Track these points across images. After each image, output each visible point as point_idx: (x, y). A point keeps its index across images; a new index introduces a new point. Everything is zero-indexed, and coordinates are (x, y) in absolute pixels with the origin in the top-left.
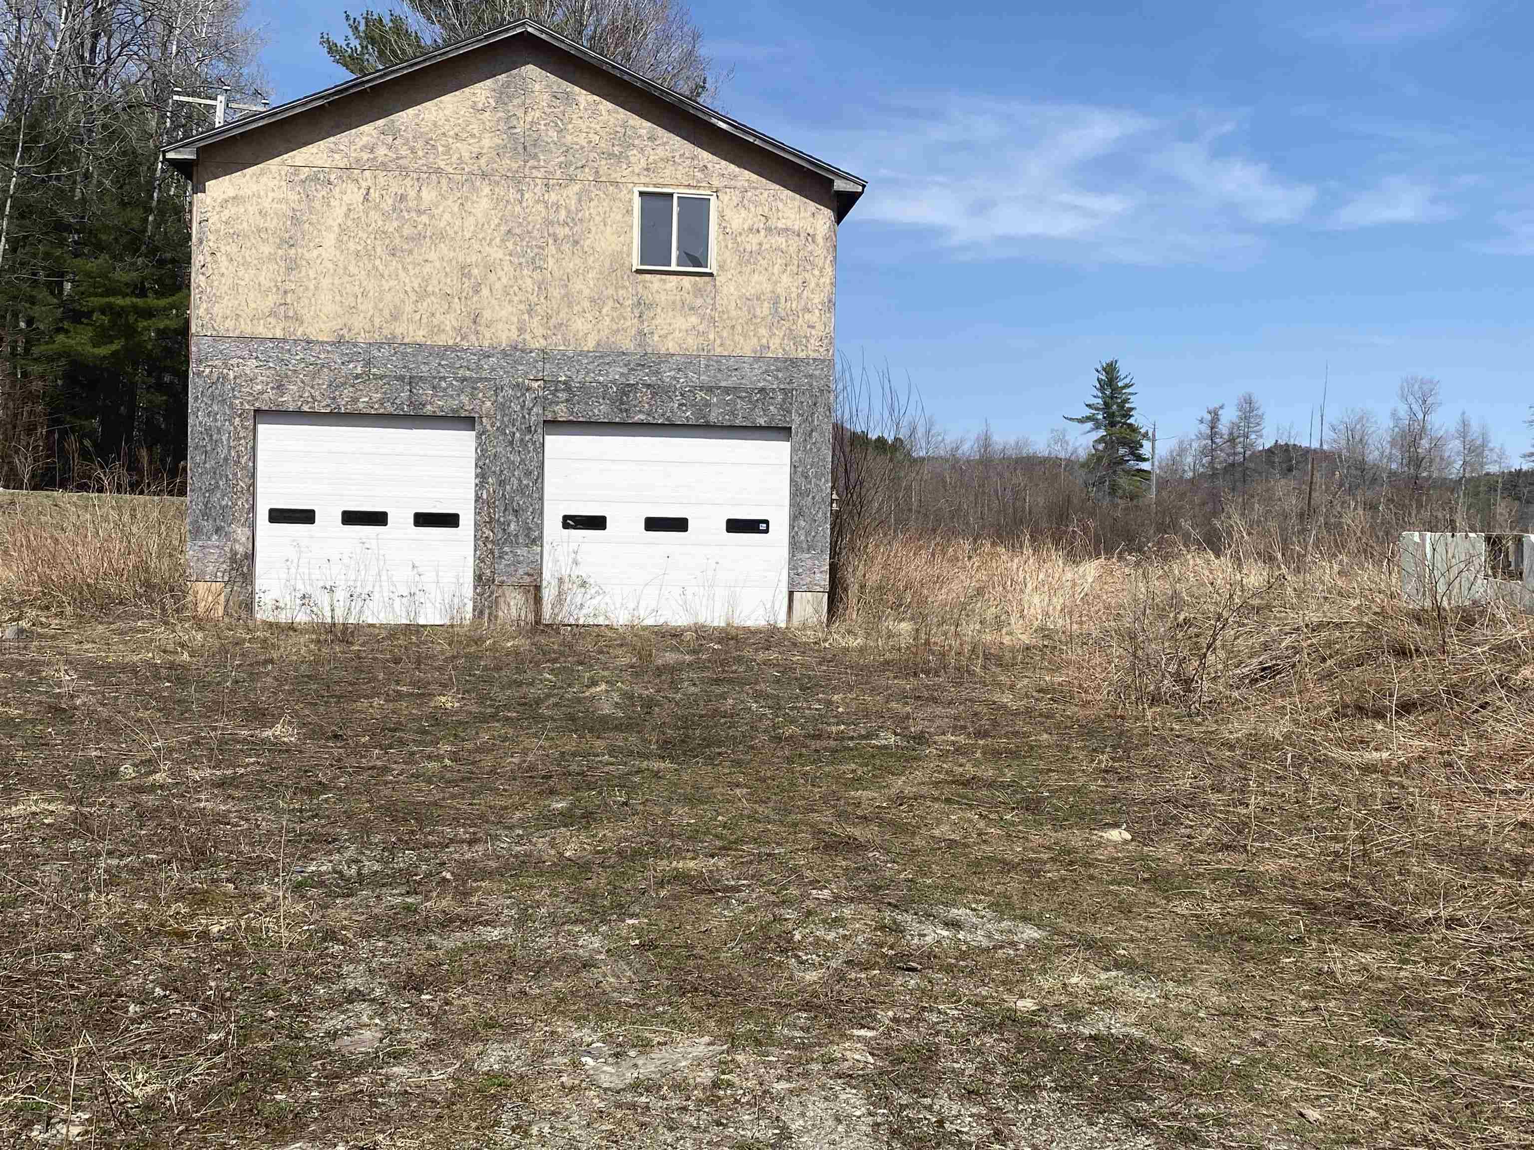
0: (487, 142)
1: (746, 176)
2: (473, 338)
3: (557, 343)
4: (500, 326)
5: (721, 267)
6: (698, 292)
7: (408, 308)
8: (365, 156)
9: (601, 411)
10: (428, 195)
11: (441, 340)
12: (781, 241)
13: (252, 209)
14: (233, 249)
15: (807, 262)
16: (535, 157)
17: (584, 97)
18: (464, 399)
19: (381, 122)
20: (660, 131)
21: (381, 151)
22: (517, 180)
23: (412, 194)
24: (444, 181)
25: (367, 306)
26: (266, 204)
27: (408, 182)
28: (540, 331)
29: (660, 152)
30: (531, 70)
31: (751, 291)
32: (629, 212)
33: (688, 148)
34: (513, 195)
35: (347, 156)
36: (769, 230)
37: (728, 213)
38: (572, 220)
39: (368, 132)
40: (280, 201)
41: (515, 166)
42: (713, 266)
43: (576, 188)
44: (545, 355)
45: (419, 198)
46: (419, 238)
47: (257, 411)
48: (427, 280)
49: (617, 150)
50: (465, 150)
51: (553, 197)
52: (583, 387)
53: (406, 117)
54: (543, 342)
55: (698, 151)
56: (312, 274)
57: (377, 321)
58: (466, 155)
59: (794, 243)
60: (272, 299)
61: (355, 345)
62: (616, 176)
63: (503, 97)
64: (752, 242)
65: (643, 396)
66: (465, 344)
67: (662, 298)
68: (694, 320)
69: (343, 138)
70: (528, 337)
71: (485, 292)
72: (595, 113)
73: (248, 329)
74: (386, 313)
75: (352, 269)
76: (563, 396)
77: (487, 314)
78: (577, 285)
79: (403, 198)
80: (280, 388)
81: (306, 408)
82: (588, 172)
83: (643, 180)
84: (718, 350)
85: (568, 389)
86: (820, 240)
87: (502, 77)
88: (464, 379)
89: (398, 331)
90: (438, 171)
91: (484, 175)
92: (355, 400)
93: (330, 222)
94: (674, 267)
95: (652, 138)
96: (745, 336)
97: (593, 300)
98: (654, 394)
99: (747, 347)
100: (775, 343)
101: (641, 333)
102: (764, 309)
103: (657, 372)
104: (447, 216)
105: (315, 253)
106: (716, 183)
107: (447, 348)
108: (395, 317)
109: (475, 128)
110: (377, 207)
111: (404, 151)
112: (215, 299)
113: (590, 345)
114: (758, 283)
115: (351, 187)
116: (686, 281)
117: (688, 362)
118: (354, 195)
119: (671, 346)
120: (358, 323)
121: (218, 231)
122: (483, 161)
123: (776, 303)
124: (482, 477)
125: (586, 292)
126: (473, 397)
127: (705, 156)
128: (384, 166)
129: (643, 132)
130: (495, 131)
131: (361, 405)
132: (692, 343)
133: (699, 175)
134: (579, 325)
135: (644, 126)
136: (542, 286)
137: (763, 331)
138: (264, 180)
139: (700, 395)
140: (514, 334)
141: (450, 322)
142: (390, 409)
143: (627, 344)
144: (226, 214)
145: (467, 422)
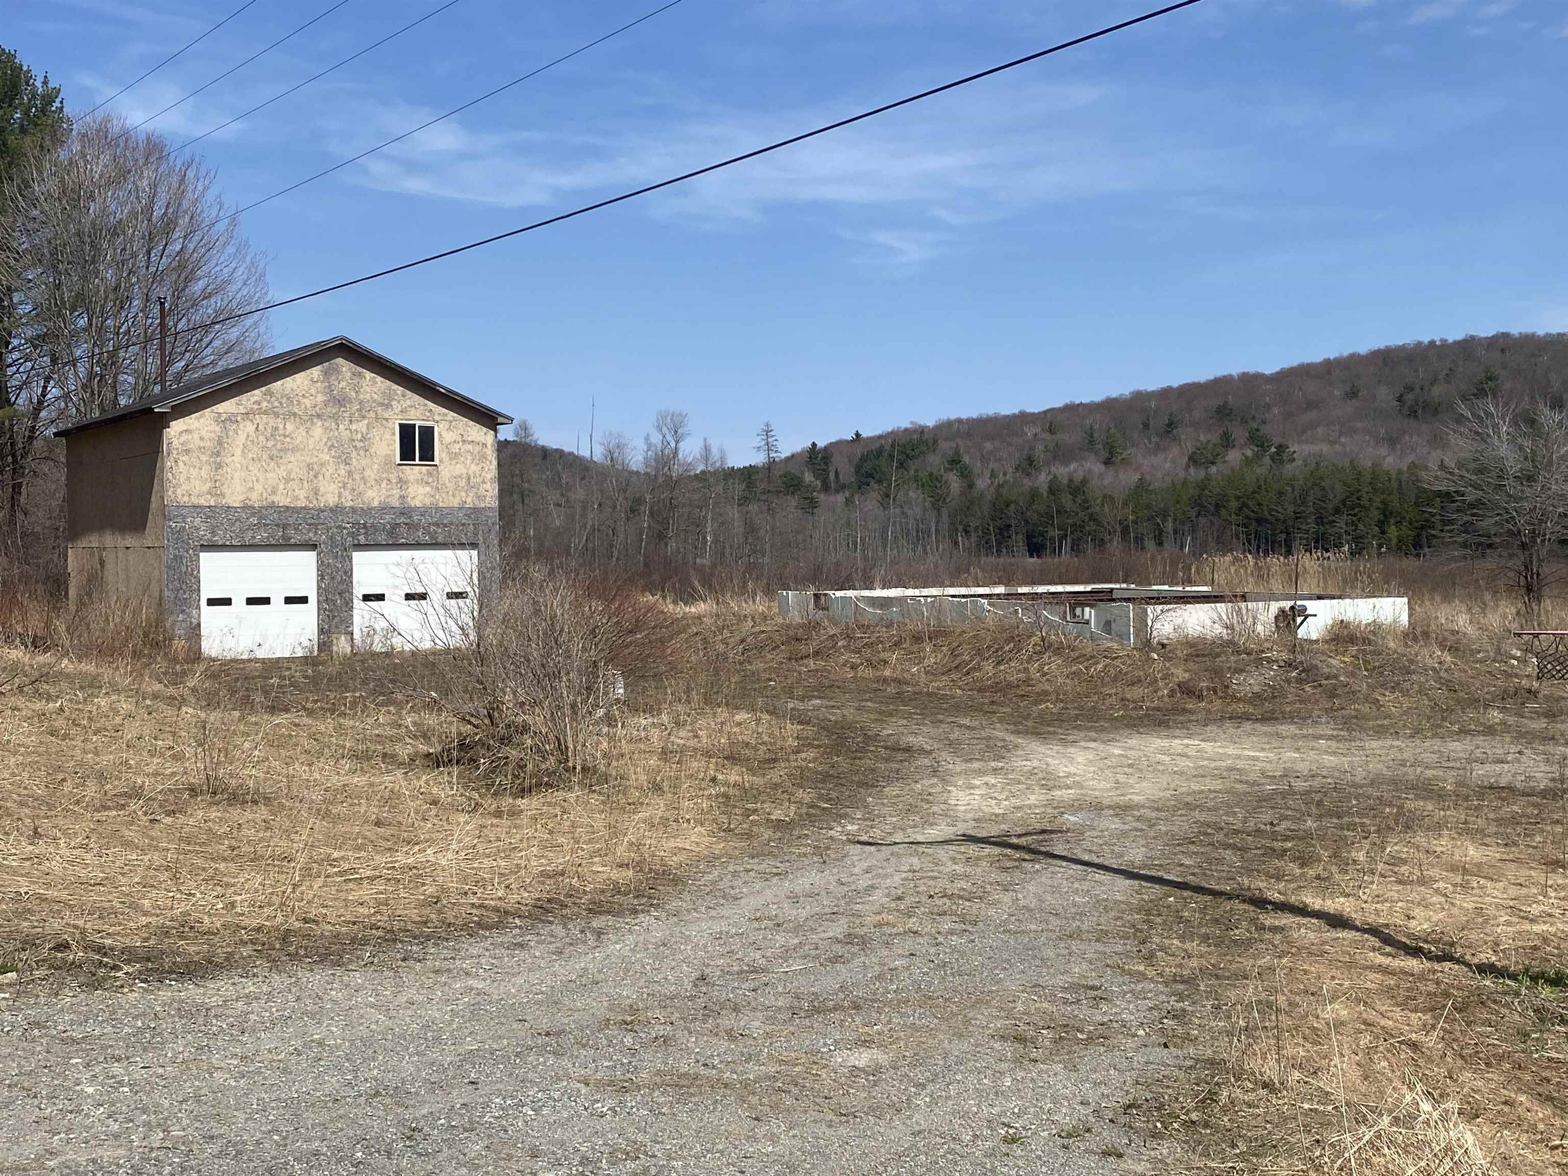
0: (320, 398)
1: (451, 415)
2: (315, 502)
3: (359, 504)
4: (329, 495)
5: (441, 461)
6: (430, 474)
7: (281, 487)
8: (256, 407)
9: (382, 538)
10: (290, 427)
11: (298, 504)
12: (470, 447)
13: (196, 436)
14: (185, 458)
15: (484, 457)
16: (345, 406)
17: (368, 375)
18: (311, 535)
19: (263, 389)
20: (408, 392)
21: (264, 404)
22: (335, 417)
23: (281, 426)
24: (297, 419)
25: (259, 487)
26: (204, 433)
27: (279, 420)
28: (350, 498)
29: (408, 403)
30: (340, 361)
31: (457, 473)
32: (394, 434)
33: (422, 400)
34: (334, 426)
35: (246, 408)
36: (464, 441)
37: (443, 434)
38: (364, 439)
39: (257, 394)
40: (211, 432)
41: (334, 411)
42: (436, 462)
43: (366, 422)
44: (353, 510)
45: (285, 428)
46: (285, 450)
47: (202, 545)
48: (289, 473)
49: (386, 402)
50: (307, 402)
51: (354, 427)
52: (373, 525)
53: (276, 386)
54: (352, 503)
55: (427, 402)
56: (229, 470)
57: (265, 495)
58: (309, 406)
59: (477, 448)
60: (209, 485)
61: (254, 508)
62: (386, 415)
63: (326, 373)
64: (456, 448)
65: (403, 529)
66: (311, 505)
67: (412, 478)
68: (428, 489)
69: (244, 397)
70: (343, 500)
71: (321, 477)
72: (375, 383)
73: (195, 501)
74: (269, 491)
75: (251, 468)
76: (363, 531)
77: (322, 490)
78: (368, 473)
79: (276, 429)
80: (213, 533)
81: (228, 543)
82: (372, 414)
83: (400, 417)
84: (441, 505)
85: (365, 527)
86: (489, 446)
87: (326, 365)
88: (310, 525)
89: (275, 500)
90: (295, 414)
91: (318, 416)
92: (254, 538)
93: (238, 443)
94: (417, 462)
95: (404, 396)
96: (454, 496)
97: (376, 480)
98: (409, 528)
99: (455, 502)
100: (469, 500)
101: (402, 497)
102: (463, 483)
103: (411, 517)
104: (300, 438)
105: (231, 459)
106: (436, 418)
107: (302, 508)
108: (274, 492)
109: (313, 391)
110: (263, 434)
111: (276, 404)
112: (178, 485)
113: (376, 503)
114: (459, 469)
115: (248, 423)
116: (424, 469)
117: (424, 511)
118: (250, 428)
119: (419, 504)
120: (254, 496)
121: (177, 449)
122: (317, 408)
123: (469, 479)
124: (321, 576)
125: (373, 476)
126: (316, 533)
127: (431, 405)
128: (266, 413)
129: (399, 392)
130: (323, 393)
131: (257, 540)
132: (428, 501)
133: (428, 414)
134: (370, 494)
135: (399, 389)
136: (350, 473)
137: (464, 494)
138: (202, 420)
139: (432, 528)
140: (336, 499)
141: (302, 494)
142: (273, 542)
143: (396, 503)
144: (182, 439)
145: (313, 547)
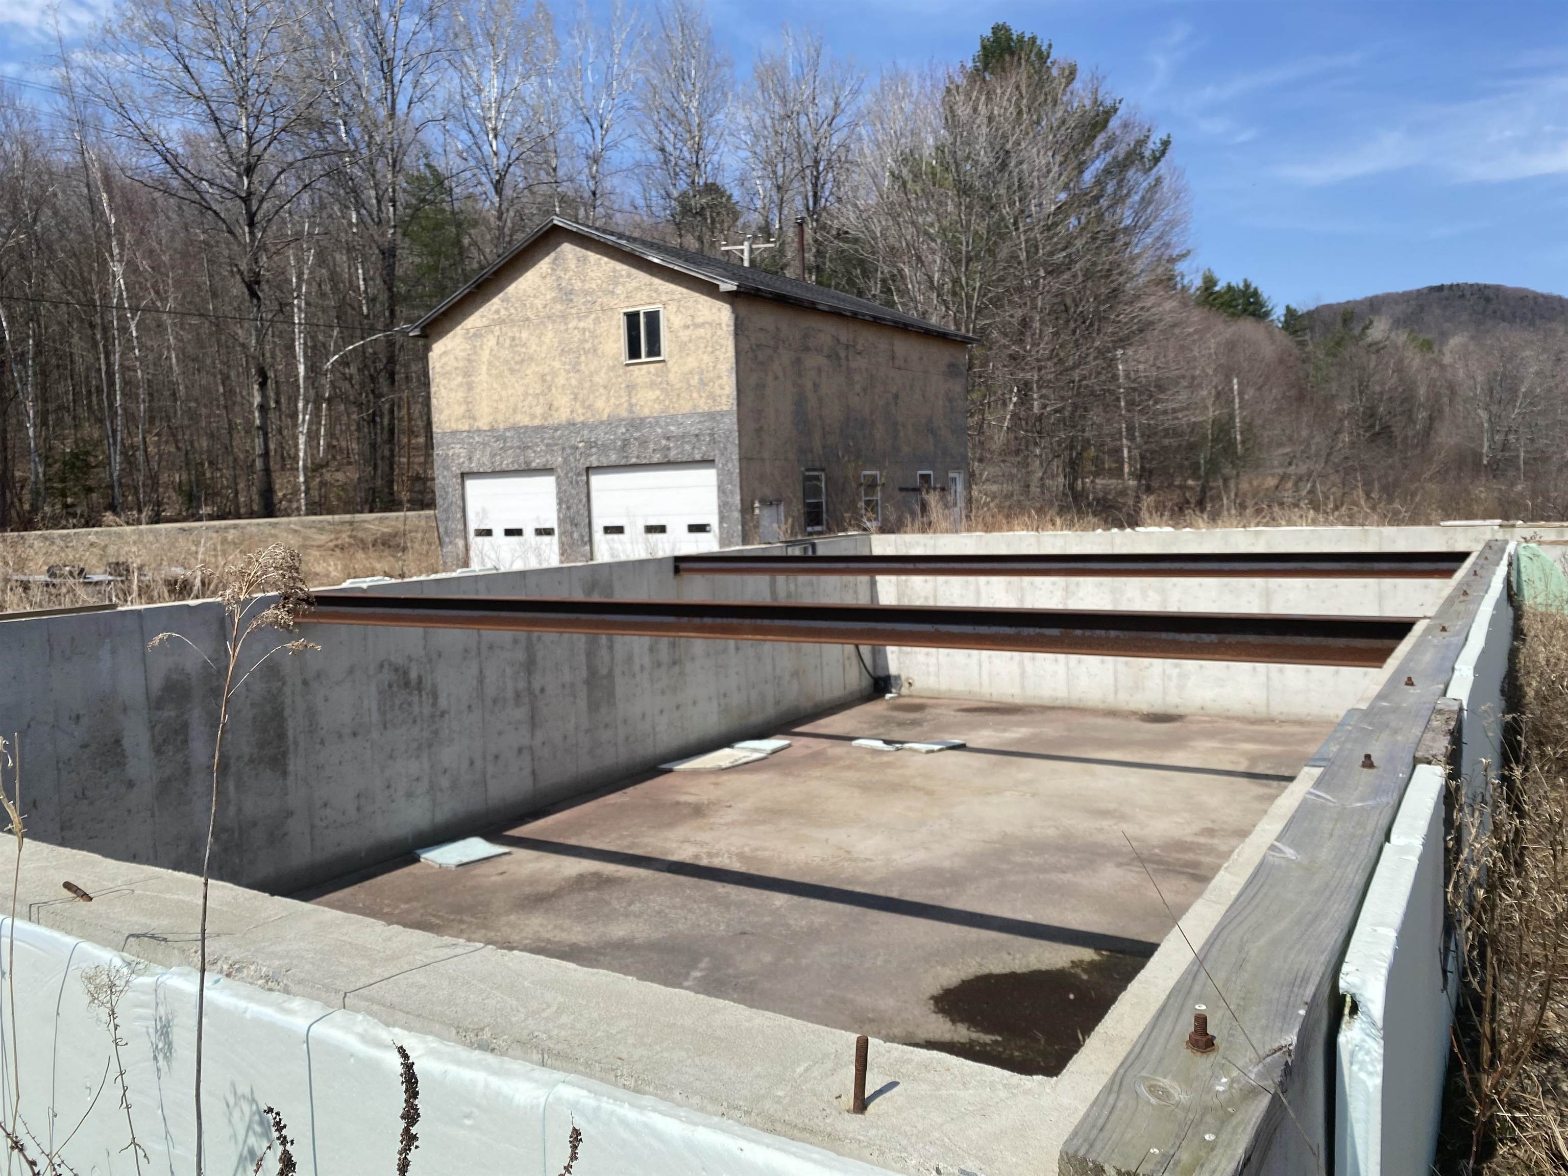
0: (549, 296)
4: (562, 410)
5: (671, 356)
6: (659, 373)
7: (520, 405)
8: (496, 317)
9: (614, 458)
10: (524, 335)
11: (537, 422)
12: (701, 331)
13: (452, 357)
14: (446, 382)
15: (718, 342)
16: (572, 301)
17: (593, 256)
18: (550, 457)
19: (502, 295)
20: (634, 271)
21: (503, 312)
22: (564, 317)
23: (516, 336)
24: (532, 325)
25: (502, 407)
26: (457, 353)
27: (515, 329)
28: (580, 411)
29: (633, 284)
30: (566, 246)
31: (687, 369)
32: (617, 328)
33: (648, 278)
34: (561, 327)
35: (488, 319)
36: (695, 325)
37: (671, 318)
38: (591, 338)
39: (496, 302)
40: (464, 351)
41: (561, 309)
42: (664, 356)
43: (593, 316)
44: (584, 426)
45: (520, 337)
46: (522, 362)
47: (463, 473)
50: (538, 303)
51: (583, 324)
52: (604, 443)
53: (511, 289)
54: (581, 418)
55: (653, 278)
56: (478, 391)
58: (540, 307)
59: (709, 331)
60: (463, 408)
61: (499, 430)
62: (612, 305)
63: (554, 267)
64: (685, 335)
65: (634, 446)
66: (547, 423)
67: (639, 381)
68: (658, 393)
69: (483, 310)
70: (576, 415)
71: (554, 389)
72: (599, 265)
73: (455, 427)
75: (495, 385)
76: (594, 451)
77: (556, 404)
78: (598, 379)
79: (512, 339)
81: (482, 470)
82: (597, 305)
83: (626, 304)
85: (598, 445)
86: (724, 326)
87: (553, 255)
88: (547, 445)
89: (517, 420)
91: (547, 318)
93: (484, 359)
94: (643, 360)
95: (629, 276)
96: (685, 400)
97: (605, 388)
98: (639, 444)
99: (687, 407)
100: (703, 402)
101: (631, 405)
102: (695, 380)
103: (641, 430)
104: (532, 347)
105: (478, 379)
106: (664, 298)
107: (539, 427)
108: (515, 411)
109: (542, 289)
110: (502, 347)
111: (513, 311)
112: (441, 412)
113: (607, 416)
114: (691, 362)
115: (492, 336)
116: (652, 367)
118: (493, 341)
119: (646, 412)
120: (500, 417)
121: (439, 373)
122: (548, 309)
123: (702, 374)
124: (560, 504)
125: (602, 383)
127: (657, 282)
128: (504, 322)
129: (624, 273)
130: (552, 289)
131: (504, 466)
132: (658, 408)
133: (654, 295)
134: (600, 404)
135: (624, 269)
136: (580, 381)
139: (663, 442)
140: (567, 414)
141: (539, 411)
143: (624, 414)
145: (551, 471)
